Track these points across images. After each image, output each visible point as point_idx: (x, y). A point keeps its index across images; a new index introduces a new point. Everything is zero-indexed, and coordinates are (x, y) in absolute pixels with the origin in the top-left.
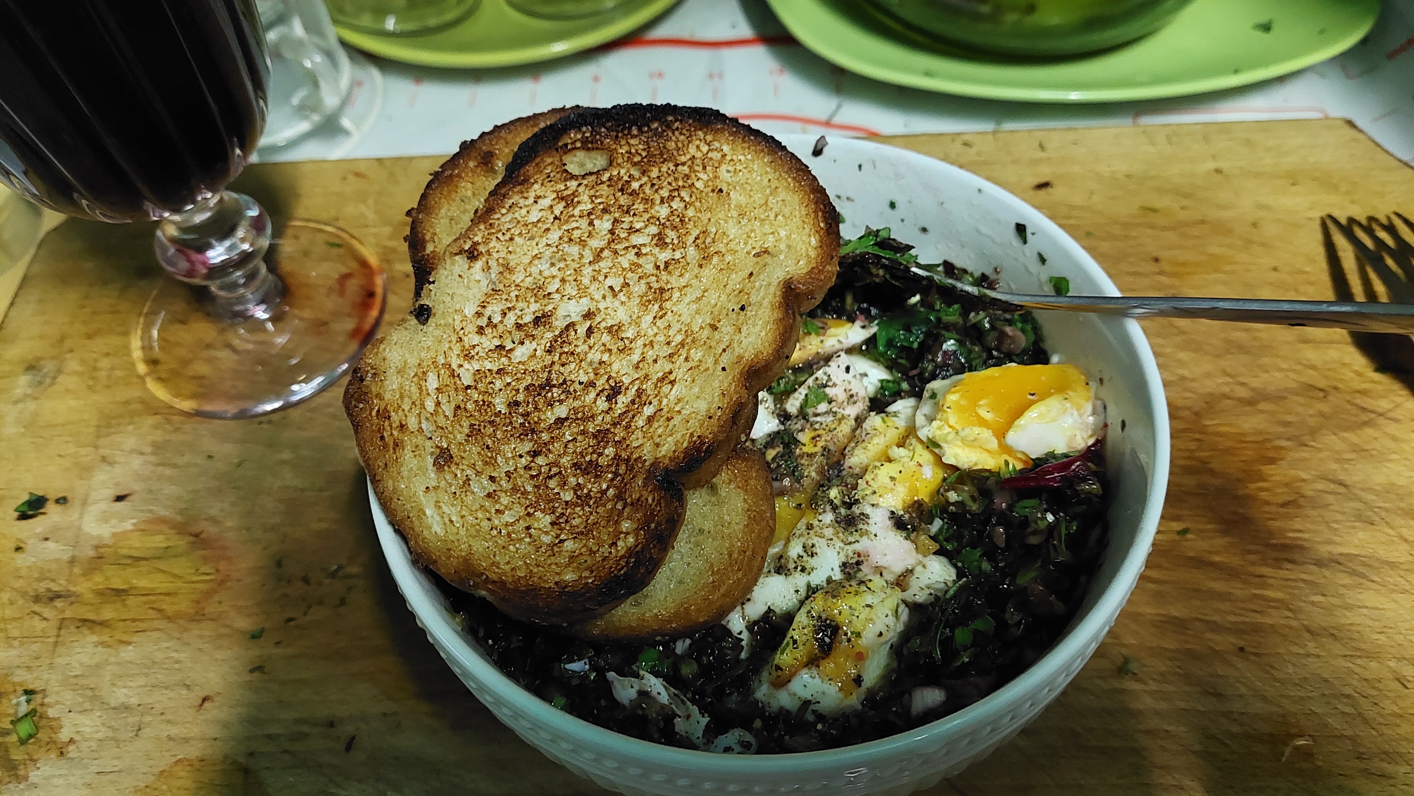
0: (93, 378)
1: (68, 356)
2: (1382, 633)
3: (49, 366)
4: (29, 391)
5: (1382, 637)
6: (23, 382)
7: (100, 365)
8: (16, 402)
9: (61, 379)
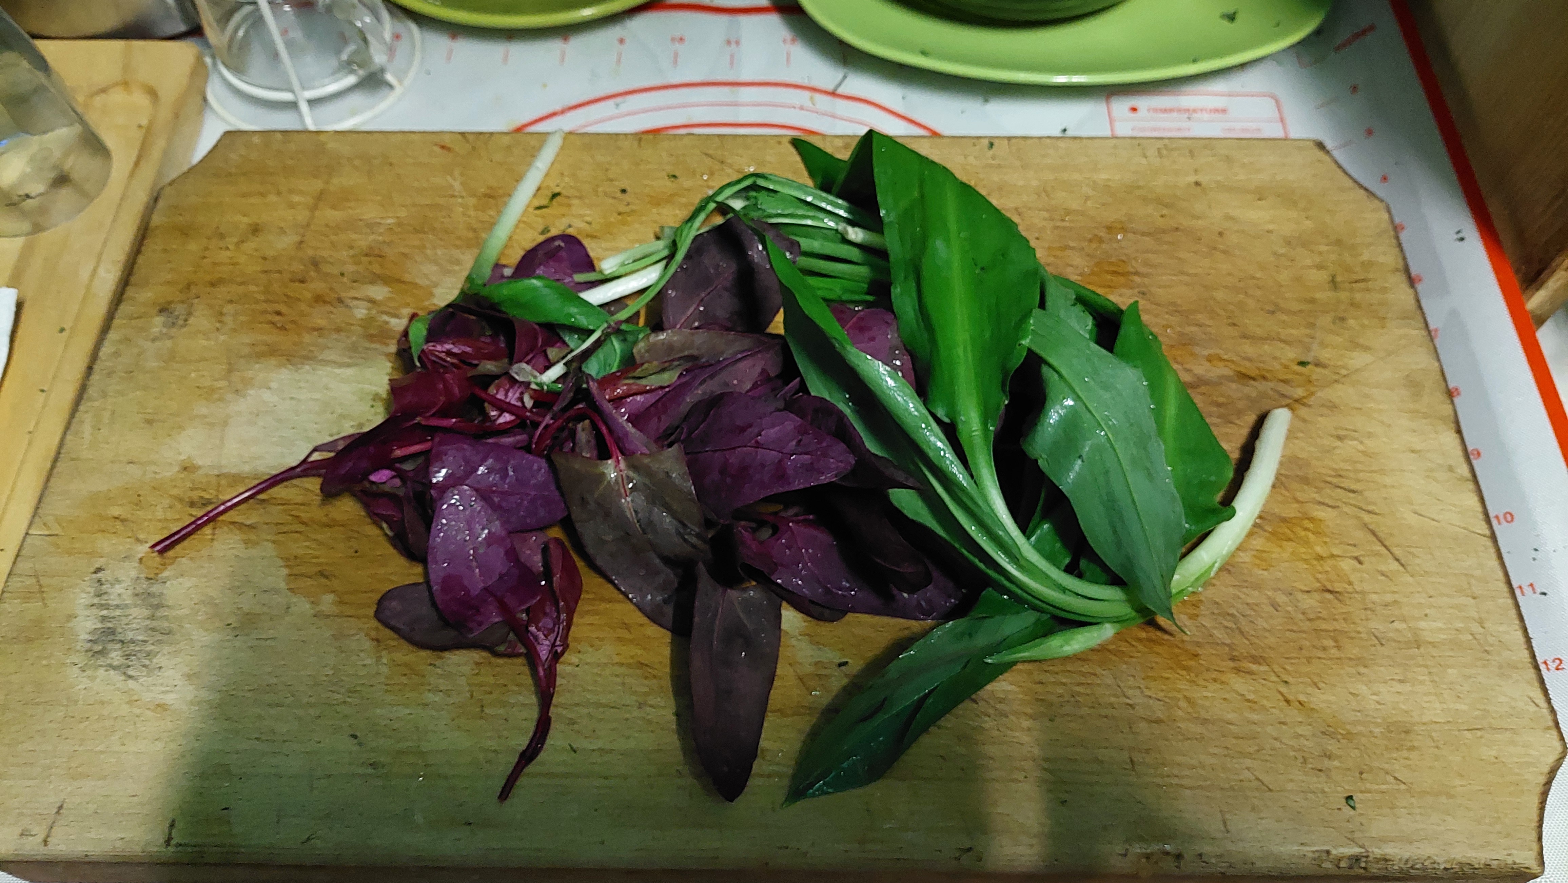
0: (220, 322)
1: (196, 301)
2: (1266, 570)
3: (180, 309)
4: (164, 330)
5: (1265, 573)
6: (158, 323)
7: (225, 310)
8: (154, 340)
9: (192, 321)
